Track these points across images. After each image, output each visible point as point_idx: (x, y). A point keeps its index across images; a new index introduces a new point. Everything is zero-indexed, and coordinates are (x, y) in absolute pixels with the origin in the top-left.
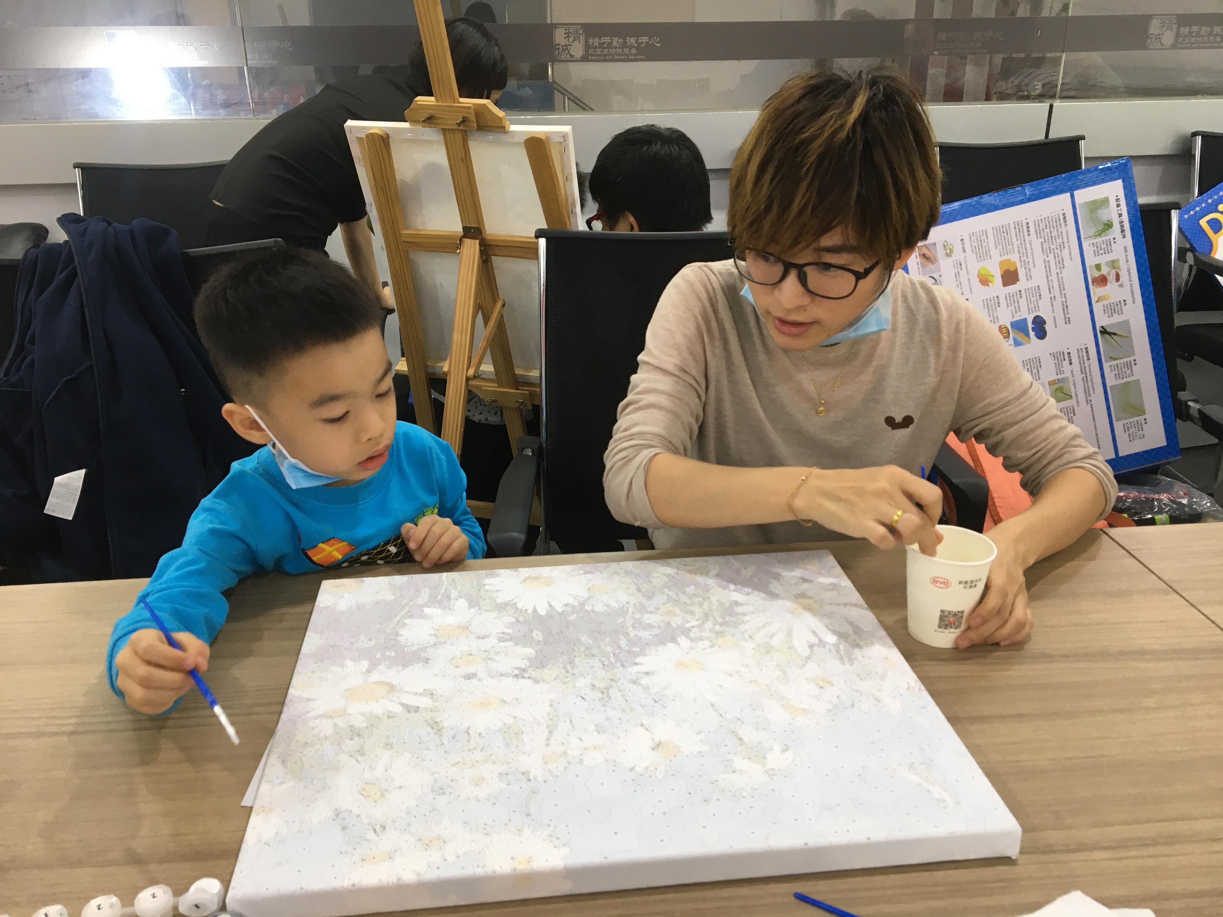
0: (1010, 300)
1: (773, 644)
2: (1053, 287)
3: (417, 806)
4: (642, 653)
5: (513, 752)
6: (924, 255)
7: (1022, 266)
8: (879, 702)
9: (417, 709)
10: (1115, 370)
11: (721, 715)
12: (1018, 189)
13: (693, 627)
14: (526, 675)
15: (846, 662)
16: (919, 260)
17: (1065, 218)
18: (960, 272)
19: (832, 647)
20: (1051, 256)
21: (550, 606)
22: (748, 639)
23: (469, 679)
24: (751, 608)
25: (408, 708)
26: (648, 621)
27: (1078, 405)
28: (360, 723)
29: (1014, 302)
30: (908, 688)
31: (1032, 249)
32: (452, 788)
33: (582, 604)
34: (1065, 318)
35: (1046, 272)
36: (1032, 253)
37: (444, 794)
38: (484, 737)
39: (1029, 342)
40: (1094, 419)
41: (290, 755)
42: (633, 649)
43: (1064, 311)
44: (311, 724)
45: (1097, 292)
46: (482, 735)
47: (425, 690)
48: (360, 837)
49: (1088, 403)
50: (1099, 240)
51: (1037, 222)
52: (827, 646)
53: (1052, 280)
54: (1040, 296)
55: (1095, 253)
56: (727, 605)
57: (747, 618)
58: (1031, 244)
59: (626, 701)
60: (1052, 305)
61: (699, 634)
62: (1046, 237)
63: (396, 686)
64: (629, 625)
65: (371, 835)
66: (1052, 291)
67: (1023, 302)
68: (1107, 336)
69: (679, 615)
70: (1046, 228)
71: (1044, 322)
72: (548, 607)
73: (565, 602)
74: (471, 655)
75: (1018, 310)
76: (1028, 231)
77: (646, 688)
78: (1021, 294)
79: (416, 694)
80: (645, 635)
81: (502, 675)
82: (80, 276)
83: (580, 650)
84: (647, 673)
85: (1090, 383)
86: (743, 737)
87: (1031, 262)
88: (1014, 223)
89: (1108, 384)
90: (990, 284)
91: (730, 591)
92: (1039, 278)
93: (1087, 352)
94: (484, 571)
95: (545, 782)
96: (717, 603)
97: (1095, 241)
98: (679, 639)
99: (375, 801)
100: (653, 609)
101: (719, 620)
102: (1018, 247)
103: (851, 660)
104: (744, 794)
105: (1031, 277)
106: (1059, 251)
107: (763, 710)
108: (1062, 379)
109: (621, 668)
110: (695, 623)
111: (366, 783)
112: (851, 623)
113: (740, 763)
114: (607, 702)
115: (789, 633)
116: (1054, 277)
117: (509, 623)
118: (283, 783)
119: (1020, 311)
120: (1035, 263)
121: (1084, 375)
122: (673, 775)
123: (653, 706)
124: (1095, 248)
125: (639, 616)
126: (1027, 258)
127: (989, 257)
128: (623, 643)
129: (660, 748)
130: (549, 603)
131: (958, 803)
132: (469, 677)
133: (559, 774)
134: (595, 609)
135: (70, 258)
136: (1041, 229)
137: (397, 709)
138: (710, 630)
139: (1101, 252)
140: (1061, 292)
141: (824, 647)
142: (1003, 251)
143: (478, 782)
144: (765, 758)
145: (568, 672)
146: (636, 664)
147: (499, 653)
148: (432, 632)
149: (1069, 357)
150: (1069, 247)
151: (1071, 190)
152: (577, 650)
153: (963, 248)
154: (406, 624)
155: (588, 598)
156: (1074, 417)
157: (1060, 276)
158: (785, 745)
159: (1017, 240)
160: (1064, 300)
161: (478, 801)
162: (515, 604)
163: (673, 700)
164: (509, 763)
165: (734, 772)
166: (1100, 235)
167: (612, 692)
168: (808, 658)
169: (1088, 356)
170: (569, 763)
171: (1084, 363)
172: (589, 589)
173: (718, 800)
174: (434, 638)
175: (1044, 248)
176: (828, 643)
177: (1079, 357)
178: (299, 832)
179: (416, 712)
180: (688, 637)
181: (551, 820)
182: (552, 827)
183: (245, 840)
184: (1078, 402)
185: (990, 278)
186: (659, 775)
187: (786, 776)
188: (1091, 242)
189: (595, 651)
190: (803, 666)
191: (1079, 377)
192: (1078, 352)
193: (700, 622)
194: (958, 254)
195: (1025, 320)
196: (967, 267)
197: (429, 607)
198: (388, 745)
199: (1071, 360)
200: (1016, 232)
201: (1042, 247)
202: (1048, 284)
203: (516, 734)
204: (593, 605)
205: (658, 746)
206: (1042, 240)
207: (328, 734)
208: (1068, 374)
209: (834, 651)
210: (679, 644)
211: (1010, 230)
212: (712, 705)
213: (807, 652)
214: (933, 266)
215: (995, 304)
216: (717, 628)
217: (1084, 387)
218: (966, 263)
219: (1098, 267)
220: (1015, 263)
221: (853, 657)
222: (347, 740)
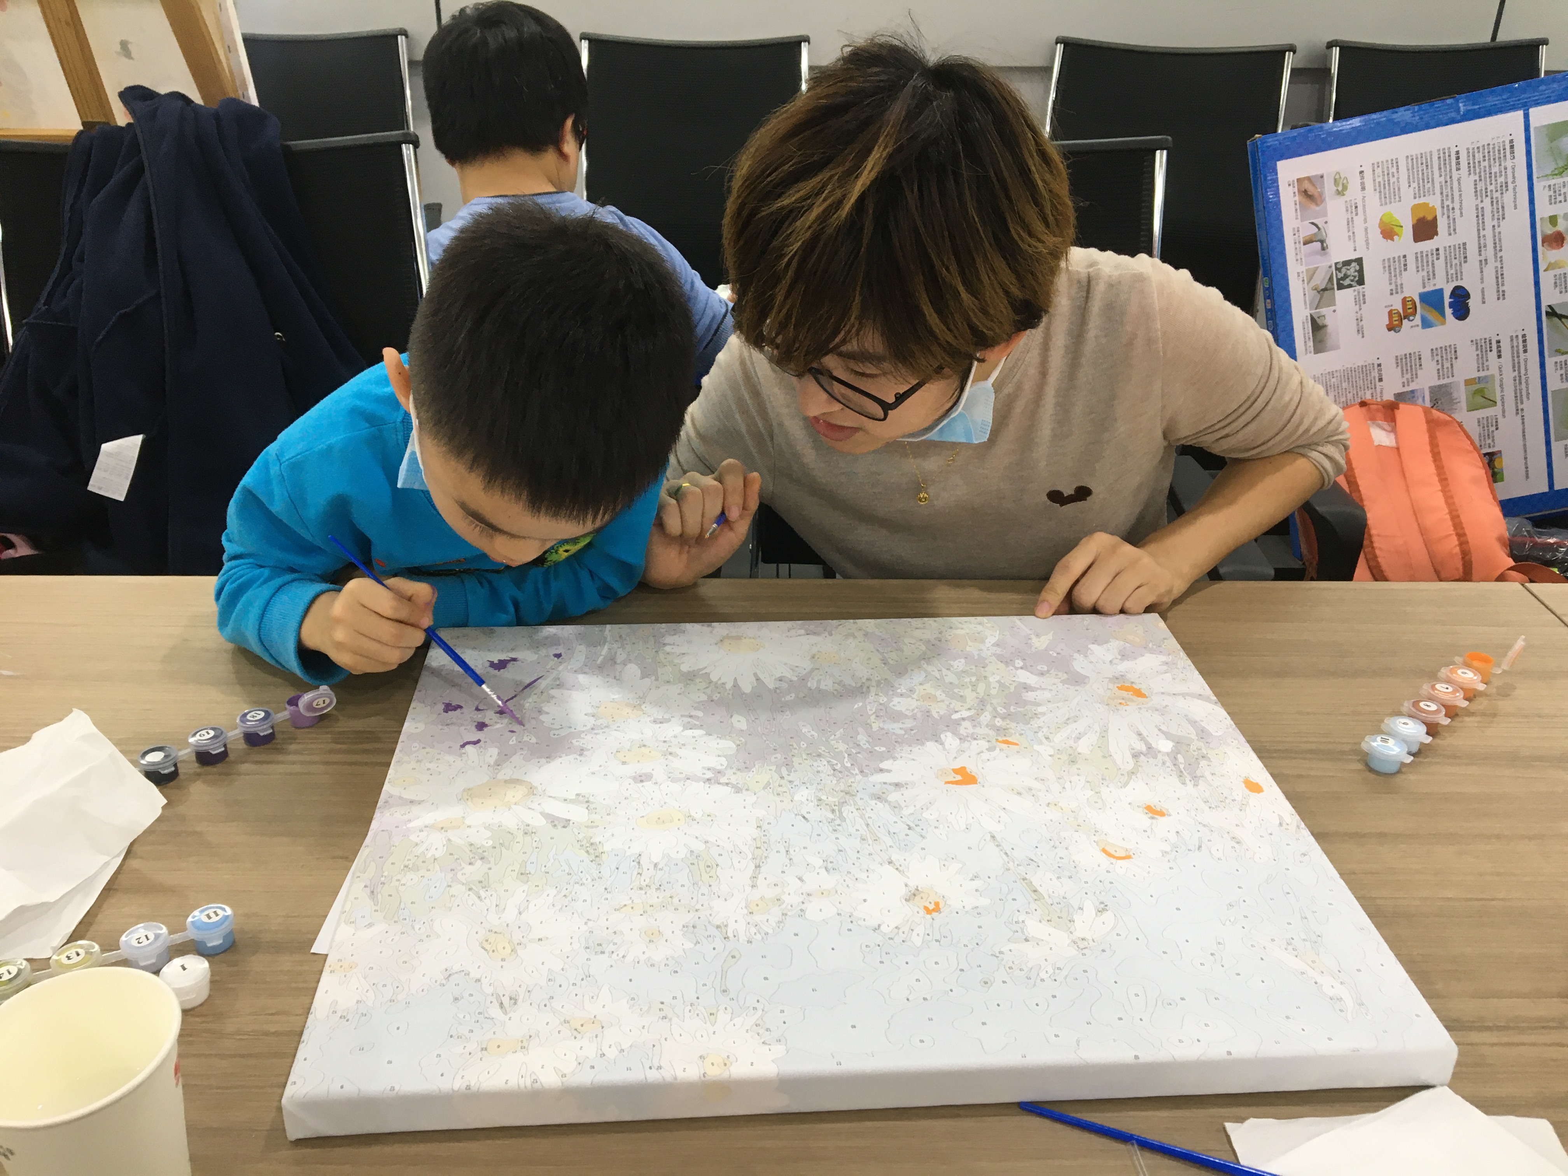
0: (1422, 261)
1: (1079, 750)
2: (1485, 246)
3: (563, 969)
4: (890, 755)
5: (703, 895)
6: (1305, 192)
7: (1443, 214)
8: (1238, 843)
9: (566, 823)
10: (1561, 368)
11: (1006, 854)
12: (1449, 101)
13: (963, 719)
14: (723, 780)
15: (1187, 781)
16: (1297, 198)
17: (1512, 147)
18: (1355, 218)
19: (1166, 758)
20: (1487, 201)
21: (758, 679)
22: (1044, 740)
23: (642, 781)
24: (1047, 695)
25: (553, 821)
26: (898, 708)
27: (1504, 416)
28: (484, 839)
29: (1428, 265)
30: (1281, 824)
31: (1460, 191)
32: (615, 944)
33: (803, 679)
34: (1498, 291)
35: (1478, 223)
36: (1460, 195)
37: (603, 953)
38: (661, 869)
39: (1444, 323)
40: (1524, 436)
41: (383, 883)
42: (877, 748)
43: (1498, 281)
44: (414, 838)
45: (1547, 255)
46: (659, 866)
47: (578, 795)
48: (480, 1013)
49: (1517, 413)
50: (1558, 181)
51: (1471, 151)
52: (1160, 756)
53: (1484, 236)
54: (1466, 257)
55: (1550, 200)
56: (1012, 689)
57: (1041, 709)
58: (1459, 184)
59: (868, 825)
60: (1482, 272)
61: (971, 730)
62: (1483, 174)
63: (536, 788)
64: (870, 713)
65: (495, 1011)
66: (1483, 253)
67: (1440, 264)
68: (1556, 320)
69: (943, 701)
70: (1484, 160)
71: (1467, 295)
72: (754, 679)
73: (779, 675)
74: (644, 746)
75: (1431, 277)
76: (1458, 163)
77: (896, 807)
78: (1438, 254)
79: (565, 800)
80: (895, 728)
81: (688, 779)
82: (147, 173)
83: (800, 747)
84: (897, 785)
85: (1524, 385)
86: (1040, 889)
87: (1457, 206)
88: (1439, 150)
89: (1550, 388)
90: (1396, 237)
91: (1017, 669)
92: (1466, 231)
93: (1524, 341)
94: (664, 625)
95: (750, 942)
96: (997, 685)
97: (1552, 182)
98: (942, 736)
99: (503, 960)
100: (904, 691)
101: (1001, 710)
102: (1441, 187)
103: (1195, 778)
104: (1043, 975)
105: (1455, 230)
106: (1498, 194)
107: (1067, 849)
108: (1486, 377)
109: (859, 777)
110: (966, 714)
111: (490, 931)
112: (1193, 723)
113: (1034, 927)
114: (839, 825)
115: (1104, 735)
116: (1488, 232)
117: (699, 703)
118: (370, 925)
119: (1434, 278)
120: (1463, 211)
121: (1516, 373)
122: (937, 941)
123: (907, 835)
124: (1552, 193)
125: (885, 700)
126: (1453, 202)
127: (1397, 199)
128: (862, 739)
129: (917, 898)
130: (755, 675)
131: (1362, 1004)
132: (641, 779)
133: (770, 931)
134: (823, 687)
135: (135, 148)
136: (1476, 161)
137: (538, 821)
138: (987, 726)
139: (1559, 198)
140: (1496, 254)
141: (1155, 757)
142: (1419, 190)
143: (652, 937)
144: (1072, 921)
145: (782, 778)
146: (881, 770)
147: (684, 745)
148: (590, 710)
149: (1499, 347)
150: (1514, 189)
151: (1526, 107)
152: (795, 746)
153: (1362, 184)
154: (553, 697)
155: (812, 670)
156: (1496, 432)
157: (1497, 230)
158: (1102, 903)
159: (1441, 176)
160: (1499, 266)
161: (652, 965)
162: (708, 674)
163: (936, 827)
164: (697, 910)
165: (1027, 940)
166: (1561, 174)
167: (845, 810)
168: (1132, 773)
169: (1525, 346)
170: (784, 915)
171: (1518, 357)
172: (813, 657)
173: (1004, 982)
174: (592, 719)
175: (1478, 189)
176: (1159, 752)
177: (1513, 347)
178: (392, 1001)
179: (564, 827)
180: (955, 733)
181: (758, 1001)
182: (759, 1012)
183: (312, 1010)
184: (1504, 412)
185: (1396, 229)
186: (917, 941)
187: (1103, 951)
188: (1547, 183)
189: (822, 749)
190: (1125, 785)
191: (1509, 375)
192: (1512, 340)
193: (972, 712)
194: (1354, 192)
195: (1441, 291)
196: (1365, 212)
197: (585, 673)
198: (524, 875)
199: (1500, 351)
200: (1440, 164)
201: (1476, 188)
202: (1479, 241)
203: (708, 866)
204: (819, 681)
205: (914, 895)
206: (1477, 178)
207: (438, 854)
208: (1493, 371)
209: (1169, 763)
210: (942, 744)
211: (1431, 161)
212: (993, 837)
213: (1130, 764)
214: (1317, 208)
215: (1400, 267)
216: (999, 722)
217: (1516, 390)
218: (1364, 206)
219: (1553, 220)
220: (1434, 209)
221: (1198, 773)
222: (463, 865)
